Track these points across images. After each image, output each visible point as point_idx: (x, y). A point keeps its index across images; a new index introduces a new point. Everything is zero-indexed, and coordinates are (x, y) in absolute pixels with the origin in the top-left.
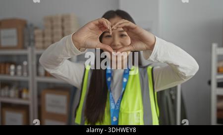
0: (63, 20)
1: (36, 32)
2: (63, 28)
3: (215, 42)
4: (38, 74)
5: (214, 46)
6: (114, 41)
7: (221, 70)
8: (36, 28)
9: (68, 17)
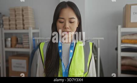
0: (23, 11)
1: (4, 18)
2: (23, 16)
3: (120, 25)
4: (6, 46)
5: (119, 26)
6: (65, 25)
7: (123, 41)
8: (4, 16)
9: (27, 8)
